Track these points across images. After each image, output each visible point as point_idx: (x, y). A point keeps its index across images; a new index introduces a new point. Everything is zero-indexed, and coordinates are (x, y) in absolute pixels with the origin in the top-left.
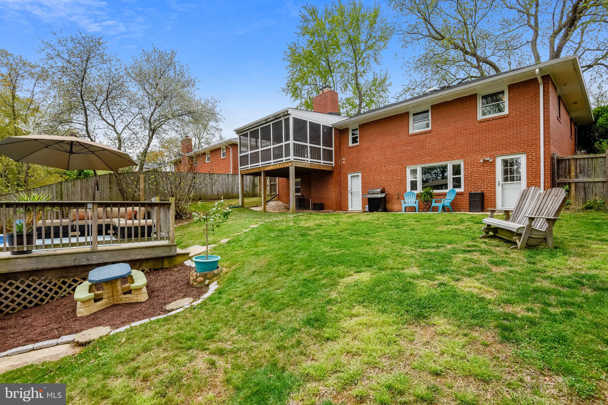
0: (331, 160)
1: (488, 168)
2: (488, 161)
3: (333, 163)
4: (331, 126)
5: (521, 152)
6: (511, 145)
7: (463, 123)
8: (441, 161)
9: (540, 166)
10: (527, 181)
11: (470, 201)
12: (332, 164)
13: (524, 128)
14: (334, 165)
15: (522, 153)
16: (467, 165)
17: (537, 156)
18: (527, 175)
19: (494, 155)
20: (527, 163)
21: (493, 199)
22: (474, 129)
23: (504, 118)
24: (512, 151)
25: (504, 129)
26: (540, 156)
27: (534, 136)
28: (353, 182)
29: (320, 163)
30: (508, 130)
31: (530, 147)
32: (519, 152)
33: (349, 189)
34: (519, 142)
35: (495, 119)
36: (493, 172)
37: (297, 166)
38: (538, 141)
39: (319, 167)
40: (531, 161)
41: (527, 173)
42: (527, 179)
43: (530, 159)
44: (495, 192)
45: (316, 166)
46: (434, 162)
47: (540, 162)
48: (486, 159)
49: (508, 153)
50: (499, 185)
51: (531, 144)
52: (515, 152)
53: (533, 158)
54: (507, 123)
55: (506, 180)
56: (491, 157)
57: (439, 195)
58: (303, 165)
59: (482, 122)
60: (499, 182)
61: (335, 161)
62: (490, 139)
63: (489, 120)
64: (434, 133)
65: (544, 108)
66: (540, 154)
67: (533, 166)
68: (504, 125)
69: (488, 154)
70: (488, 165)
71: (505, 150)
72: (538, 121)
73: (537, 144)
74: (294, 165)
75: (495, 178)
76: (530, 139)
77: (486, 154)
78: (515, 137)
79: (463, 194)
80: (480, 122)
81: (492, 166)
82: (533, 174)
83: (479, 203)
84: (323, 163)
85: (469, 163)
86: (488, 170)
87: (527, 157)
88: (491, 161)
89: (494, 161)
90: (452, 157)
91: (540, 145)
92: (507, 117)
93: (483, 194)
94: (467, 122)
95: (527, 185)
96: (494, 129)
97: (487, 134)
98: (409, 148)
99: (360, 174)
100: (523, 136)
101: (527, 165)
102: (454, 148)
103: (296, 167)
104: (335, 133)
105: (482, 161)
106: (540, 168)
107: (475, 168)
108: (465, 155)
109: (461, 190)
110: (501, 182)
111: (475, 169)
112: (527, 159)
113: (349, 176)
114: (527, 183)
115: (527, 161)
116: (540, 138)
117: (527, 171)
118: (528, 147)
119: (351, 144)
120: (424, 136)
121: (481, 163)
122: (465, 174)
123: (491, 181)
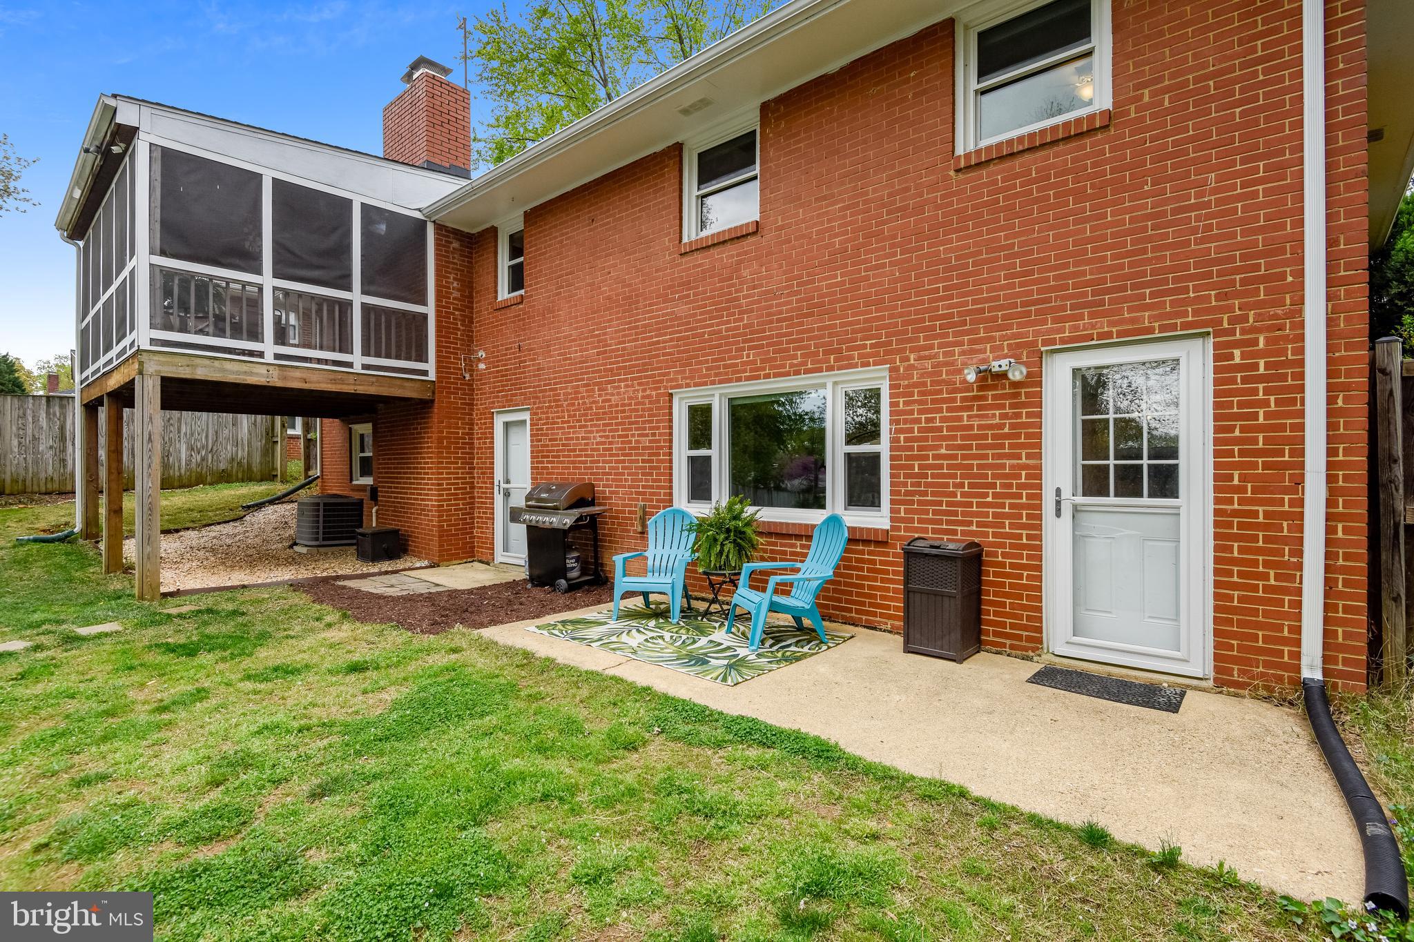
0: (422, 357)
1: (1003, 416)
2: (1003, 375)
3: (431, 366)
4: (418, 215)
5: (1186, 326)
6: (1124, 288)
7: (890, 178)
8: (797, 373)
9: (1301, 414)
10: (1217, 501)
11: (908, 592)
12: (425, 373)
13: (1205, 183)
14: (432, 376)
15: (1192, 331)
16: (904, 395)
17: (1283, 352)
18: (1217, 466)
19: (1034, 343)
20: (1217, 394)
21: (1026, 588)
22: (938, 207)
23: (1092, 131)
24: (1133, 321)
25: (1091, 198)
26: (1301, 351)
27: (1262, 230)
28: (512, 448)
29: (350, 365)
30: (1113, 203)
31: (1237, 295)
32: (1174, 327)
33: (499, 475)
34: (1172, 269)
35: (1043, 146)
36: (1028, 436)
37: (184, 373)
38: (1286, 263)
39: (334, 381)
40: (1245, 380)
41: (1217, 454)
42: (1217, 489)
43: (1239, 368)
44: (1036, 550)
45: (314, 377)
46: (767, 376)
47: (1301, 389)
48: (995, 366)
49: (1109, 335)
50: (1058, 513)
51: (1244, 282)
52: (1150, 330)
53: (1255, 367)
54: (1107, 161)
55: (1094, 482)
56: (1018, 358)
57: (789, 536)
58: (224, 370)
59: (979, 165)
60: (1058, 492)
61: (438, 362)
62: (1016, 255)
63: (1012, 155)
64: (768, 237)
65: (1328, 103)
66: (1301, 338)
67: (1255, 416)
68: (1090, 177)
69: (1003, 338)
70: (1003, 397)
71: (1092, 315)
72: (1289, 139)
73: (1283, 276)
74: (156, 368)
75: (1036, 474)
76: (1239, 246)
77: (992, 339)
78: (1149, 239)
79: (884, 543)
80: (969, 168)
81: (1024, 405)
82: (1254, 466)
83: (952, 610)
84: (365, 367)
85: (915, 385)
86: (1001, 426)
87: (1217, 358)
88: (1017, 375)
89: (1034, 380)
90: (839, 351)
91: (1299, 287)
92: (1105, 127)
93: (979, 555)
94: (906, 172)
95: (1217, 524)
96: (1036, 201)
97: (1001, 229)
98: (682, 309)
99: (526, 416)
100: (1194, 231)
101: (1217, 405)
102: (851, 307)
103: (164, 379)
104: (438, 245)
105: (971, 377)
106: (1301, 427)
107: (940, 410)
108: (899, 342)
109: (877, 519)
110: (1067, 493)
111: (943, 419)
112: (1217, 370)
113: (499, 422)
114: (1217, 512)
115: (1217, 382)
116: (1299, 241)
117: (1217, 442)
118: (1226, 296)
119: (504, 294)
120: (732, 250)
121: (967, 387)
122: (894, 440)
123: (1020, 486)
